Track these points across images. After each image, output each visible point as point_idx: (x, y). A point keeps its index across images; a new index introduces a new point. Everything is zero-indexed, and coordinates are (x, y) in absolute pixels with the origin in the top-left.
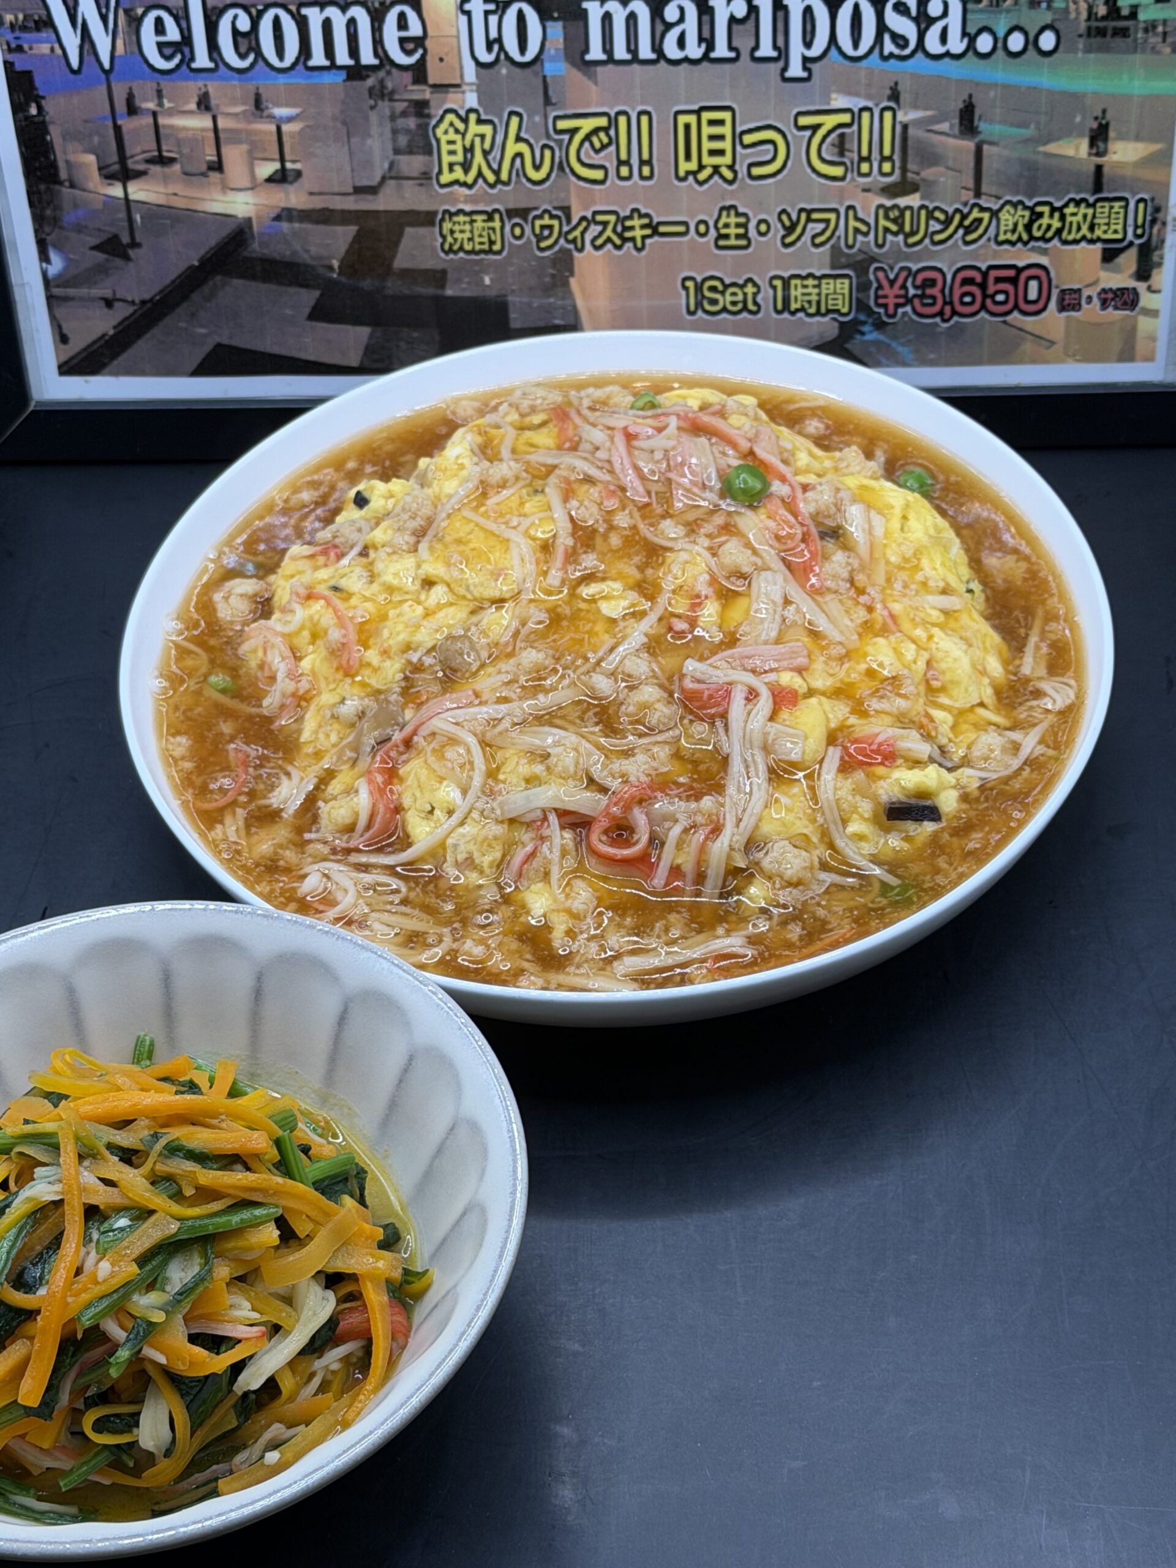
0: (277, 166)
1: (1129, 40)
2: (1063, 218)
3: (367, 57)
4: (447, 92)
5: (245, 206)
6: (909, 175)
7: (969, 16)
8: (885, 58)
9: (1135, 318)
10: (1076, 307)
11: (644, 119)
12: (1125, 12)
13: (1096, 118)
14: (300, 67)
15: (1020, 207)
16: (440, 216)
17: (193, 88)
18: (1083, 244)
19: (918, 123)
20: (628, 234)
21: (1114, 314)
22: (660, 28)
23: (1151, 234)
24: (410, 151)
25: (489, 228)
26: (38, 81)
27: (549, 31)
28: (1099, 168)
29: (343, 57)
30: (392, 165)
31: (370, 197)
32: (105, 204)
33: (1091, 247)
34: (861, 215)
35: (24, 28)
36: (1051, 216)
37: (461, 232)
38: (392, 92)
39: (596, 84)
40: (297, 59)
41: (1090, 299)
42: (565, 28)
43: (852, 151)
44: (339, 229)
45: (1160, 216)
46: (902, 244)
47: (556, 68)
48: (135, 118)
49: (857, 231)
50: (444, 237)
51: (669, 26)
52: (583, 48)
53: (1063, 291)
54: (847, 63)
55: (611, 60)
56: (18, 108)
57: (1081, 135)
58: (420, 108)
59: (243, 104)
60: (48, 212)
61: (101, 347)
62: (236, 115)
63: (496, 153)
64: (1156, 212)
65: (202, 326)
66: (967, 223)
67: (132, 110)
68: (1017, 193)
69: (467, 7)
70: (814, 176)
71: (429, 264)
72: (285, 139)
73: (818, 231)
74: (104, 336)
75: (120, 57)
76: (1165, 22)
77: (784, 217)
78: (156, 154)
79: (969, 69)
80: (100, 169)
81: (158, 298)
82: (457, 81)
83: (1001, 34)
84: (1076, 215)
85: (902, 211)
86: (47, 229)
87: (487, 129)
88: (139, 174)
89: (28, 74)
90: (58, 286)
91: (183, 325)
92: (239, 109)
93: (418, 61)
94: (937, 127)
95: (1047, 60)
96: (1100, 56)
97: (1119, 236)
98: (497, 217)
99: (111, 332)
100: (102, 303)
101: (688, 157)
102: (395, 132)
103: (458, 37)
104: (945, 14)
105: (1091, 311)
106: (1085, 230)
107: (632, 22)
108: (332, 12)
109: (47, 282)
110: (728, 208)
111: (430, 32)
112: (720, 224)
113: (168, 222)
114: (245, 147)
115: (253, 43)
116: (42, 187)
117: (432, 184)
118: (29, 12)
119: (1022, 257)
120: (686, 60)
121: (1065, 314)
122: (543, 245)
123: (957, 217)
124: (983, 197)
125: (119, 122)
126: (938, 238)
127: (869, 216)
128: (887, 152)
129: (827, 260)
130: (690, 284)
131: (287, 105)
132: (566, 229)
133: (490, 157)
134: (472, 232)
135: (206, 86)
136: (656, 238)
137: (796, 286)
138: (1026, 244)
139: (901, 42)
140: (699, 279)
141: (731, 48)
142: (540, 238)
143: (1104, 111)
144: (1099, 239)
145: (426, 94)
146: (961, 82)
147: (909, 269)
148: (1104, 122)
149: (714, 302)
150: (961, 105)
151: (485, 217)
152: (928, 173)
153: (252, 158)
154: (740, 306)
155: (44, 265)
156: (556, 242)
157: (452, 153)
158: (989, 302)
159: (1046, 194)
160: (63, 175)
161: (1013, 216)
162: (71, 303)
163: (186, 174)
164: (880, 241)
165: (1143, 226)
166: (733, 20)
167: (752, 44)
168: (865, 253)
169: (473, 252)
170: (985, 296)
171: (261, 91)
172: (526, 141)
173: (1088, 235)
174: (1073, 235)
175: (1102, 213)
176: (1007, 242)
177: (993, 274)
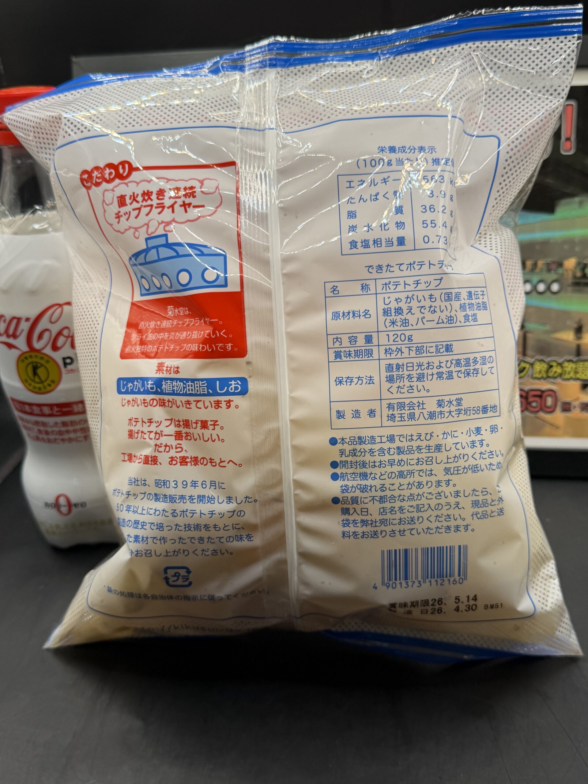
10: (569, 410)
13: (577, 323)
15: (543, 362)
18: (571, 381)
28: (579, 346)
33: (575, 382)
41: (575, 407)
57: (570, 330)
68: (541, 355)
84: (569, 367)
95: (554, 296)
96: (579, 295)
105: (576, 413)
106: (572, 374)
119: (545, 386)
121: (564, 413)
124: (526, 357)
138: (545, 379)
144: (578, 379)
148: (580, 324)
158: (529, 406)
159: (555, 356)
161: (539, 366)
170: (527, 403)
173: (573, 377)
174: (567, 376)
175: (579, 367)
176: (537, 378)
177: (532, 393)
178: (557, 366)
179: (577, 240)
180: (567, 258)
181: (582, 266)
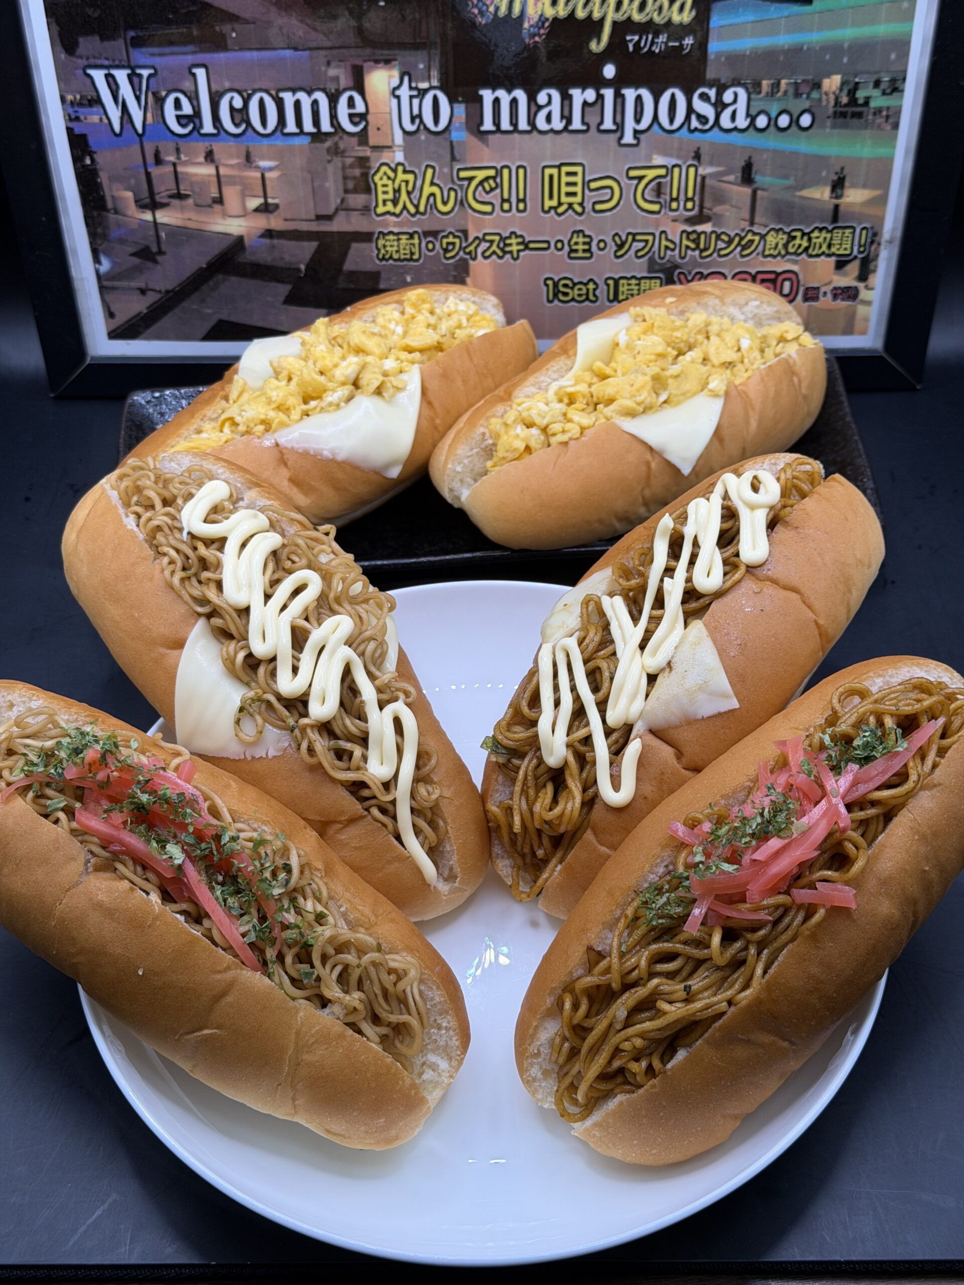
0: (261, 201)
1: (862, 121)
2: (810, 239)
3: (326, 126)
4: (382, 151)
5: (241, 229)
6: (705, 211)
7: (752, 103)
8: (692, 131)
9: (855, 307)
10: (816, 298)
11: (521, 171)
12: (861, 101)
13: (836, 173)
14: (278, 133)
15: (781, 233)
16: (376, 236)
17: (201, 146)
18: (823, 257)
19: (712, 175)
20: (508, 249)
21: (841, 304)
22: (533, 109)
23: (869, 251)
24: (355, 191)
25: (411, 244)
26: (91, 141)
27: (455, 110)
28: (837, 207)
29: (308, 127)
30: (343, 200)
31: (328, 222)
32: (140, 225)
33: (828, 259)
34: (670, 237)
35: (80, 104)
36: (802, 238)
37: (390, 246)
38: (344, 151)
39: (487, 146)
40: (276, 128)
41: (825, 293)
42: (466, 108)
43: (665, 194)
44: (306, 244)
45: (877, 239)
46: (698, 256)
47: (459, 135)
48: (160, 167)
49: (667, 248)
50: (379, 250)
51: (540, 108)
52: (479, 121)
53: (807, 289)
54: (664, 134)
55: (498, 130)
56: (77, 159)
57: (825, 184)
58: (363, 162)
59: (238, 157)
60: (99, 230)
61: (138, 321)
62: (232, 166)
63: (416, 193)
64: (874, 236)
65: (208, 307)
66: (743, 243)
67: (158, 161)
68: (780, 222)
69: (397, 93)
70: (638, 211)
71: (369, 267)
72: (268, 182)
73: (640, 247)
74: (140, 313)
75: (150, 125)
76: (888, 108)
77: (617, 239)
78: (176, 191)
79: (751, 139)
80: (136, 202)
81: (176, 289)
82: (390, 144)
83: (773, 115)
84: (819, 238)
85: (699, 234)
86: (99, 242)
87: (410, 177)
88: (164, 205)
89: (83, 137)
90: (107, 280)
91: (195, 307)
92: (234, 162)
93: (362, 130)
94: (726, 178)
95: (805, 134)
96: (843, 131)
97: (848, 252)
98: (416, 236)
99: (145, 311)
100: (138, 292)
101: (551, 197)
102: (345, 178)
103: (390, 114)
104: (735, 101)
105: (826, 302)
106: (824, 248)
107: (514, 105)
108: (302, 96)
109: (99, 277)
110: (578, 232)
111: (371, 110)
112: (572, 242)
113: (184, 238)
114: (239, 188)
115: (245, 117)
116: (95, 213)
117: (370, 215)
118: (84, 93)
119: (780, 266)
120: (552, 131)
121: (807, 304)
122: (449, 255)
123: (737, 239)
124: (755, 225)
125: (150, 170)
126: (723, 252)
127: (676, 236)
128: (690, 194)
129: (645, 267)
130: (550, 282)
131: (269, 159)
132: (464, 245)
133: (412, 196)
134: (398, 246)
135: (211, 145)
136: (527, 252)
137: (623, 285)
138: (783, 257)
139: (704, 121)
140: (556, 279)
141: (583, 123)
142: (446, 251)
143: (842, 169)
144: (834, 254)
145: (368, 152)
146: (744, 147)
147: (701, 273)
148: (842, 176)
149: (566, 294)
150: (743, 164)
151: (407, 237)
152: (718, 209)
153: (244, 195)
154: (584, 297)
155: (97, 266)
156: (457, 253)
157: (385, 193)
159: (800, 223)
160: (110, 205)
161: (776, 238)
162: (117, 292)
163: (197, 205)
164: (683, 254)
165: (865, 245)
166: (585, 104)
167: (598, 120)
168: (671, 262)
169: (399, 260)
171: (250, 150)
172: (438, 185)
173: (826, 252)
174: (815, 252)
175: (836, 237)
176: (770, 255)
177: (760, 277)
179: (846, 45)
180: (828, 75)
181: (851, 86)
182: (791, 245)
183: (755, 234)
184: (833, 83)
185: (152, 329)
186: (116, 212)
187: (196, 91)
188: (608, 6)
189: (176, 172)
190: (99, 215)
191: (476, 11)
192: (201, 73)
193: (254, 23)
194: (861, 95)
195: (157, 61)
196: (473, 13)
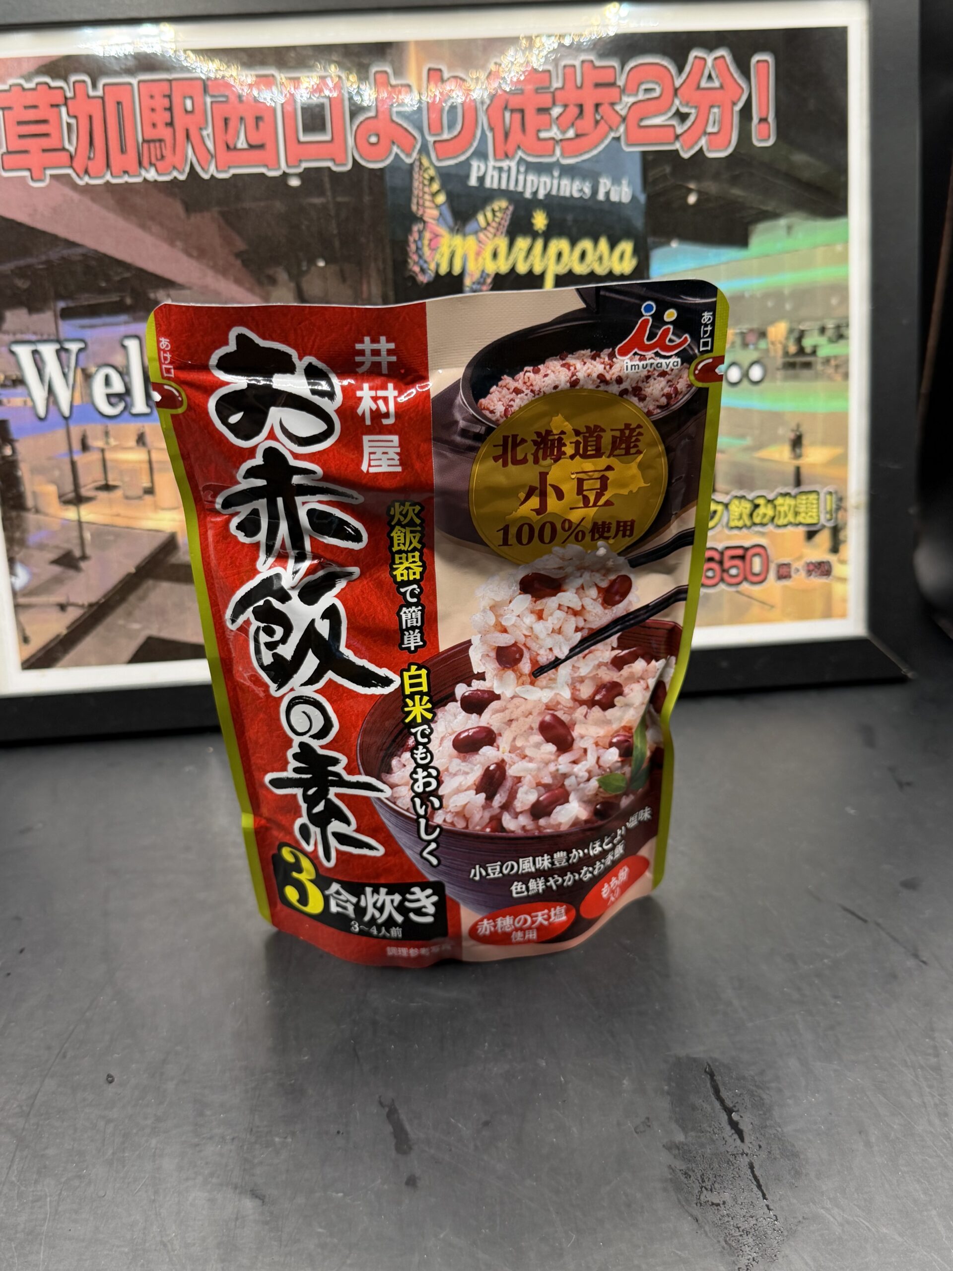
1: (812, 371)
2: (775, 507)
5: (170, 523)
9: (831, 584)
10: (789, 576)
12: (808, 350)
13: (793, 431)
15: (744, 500)
18: (790, 528)
21: (817, 581)
23: (836, 518)
26: (14, 428)
28: (798, 469)
32: (62, 526)
33: (796, 529)
41: (797, 570)
45: (843, 504)
48: (87, 454)
60: (17, 535)
61: (56, 645)
64: (840, 501)
65: (136, 621)
67: (85, 447)
68: (741, 488)
74: (58, 636)
75: (77, 406)
76: (836, 357)
78: (103, 483)
80: (59, 497)
81: (101, 602)
84: (784, 504)
86: (16, 549)
88: (89, 499)
89: (4, 425)
90: (23, 596)
91: (121, 622)
95: (756, 388)
96: (795, 384)
97: (814, 521)
99: (65, 632)
100: (58, 608)
105: (799, 578)
106: (790, 517)
109: (15, 594)
113: (111, 538)
116: (14, 514)
118: (9, 373)
119: (748, 539)
121: (781, 582)
124: (717, 494)
125: (77, 457)
135: (143, 427)
138: (750, 527)
144: (800, 524)
148: (798, 433)
155: (13, 579)
158: (725, 576)
159: (762, 488)
160: (30, 502)
161: (738, 508)
162: (32, 611)
163: (127, 498)
165: (831, 512)
170: (724, 571)
173: (792, 520)
174: (782, 521)
175: (801, 504)
176: (737, 528)
177: (728, 553)
178: (766, 505)
179: (786, 292)
180: (772, 322)
181: (796, 334)
182: (755, 514)
183: (718, 503)
184: (779, 331)
185: (73, 654)
186: (37, 511)
187: (127, 367)
188: (549, 260)
189: (104, 461)
190: (19, 517)
191: (417, 269)
192: (133, 345)
193: (190, 288)
194: (808, 343)
195: (88, 334)
196: (414, 272)
